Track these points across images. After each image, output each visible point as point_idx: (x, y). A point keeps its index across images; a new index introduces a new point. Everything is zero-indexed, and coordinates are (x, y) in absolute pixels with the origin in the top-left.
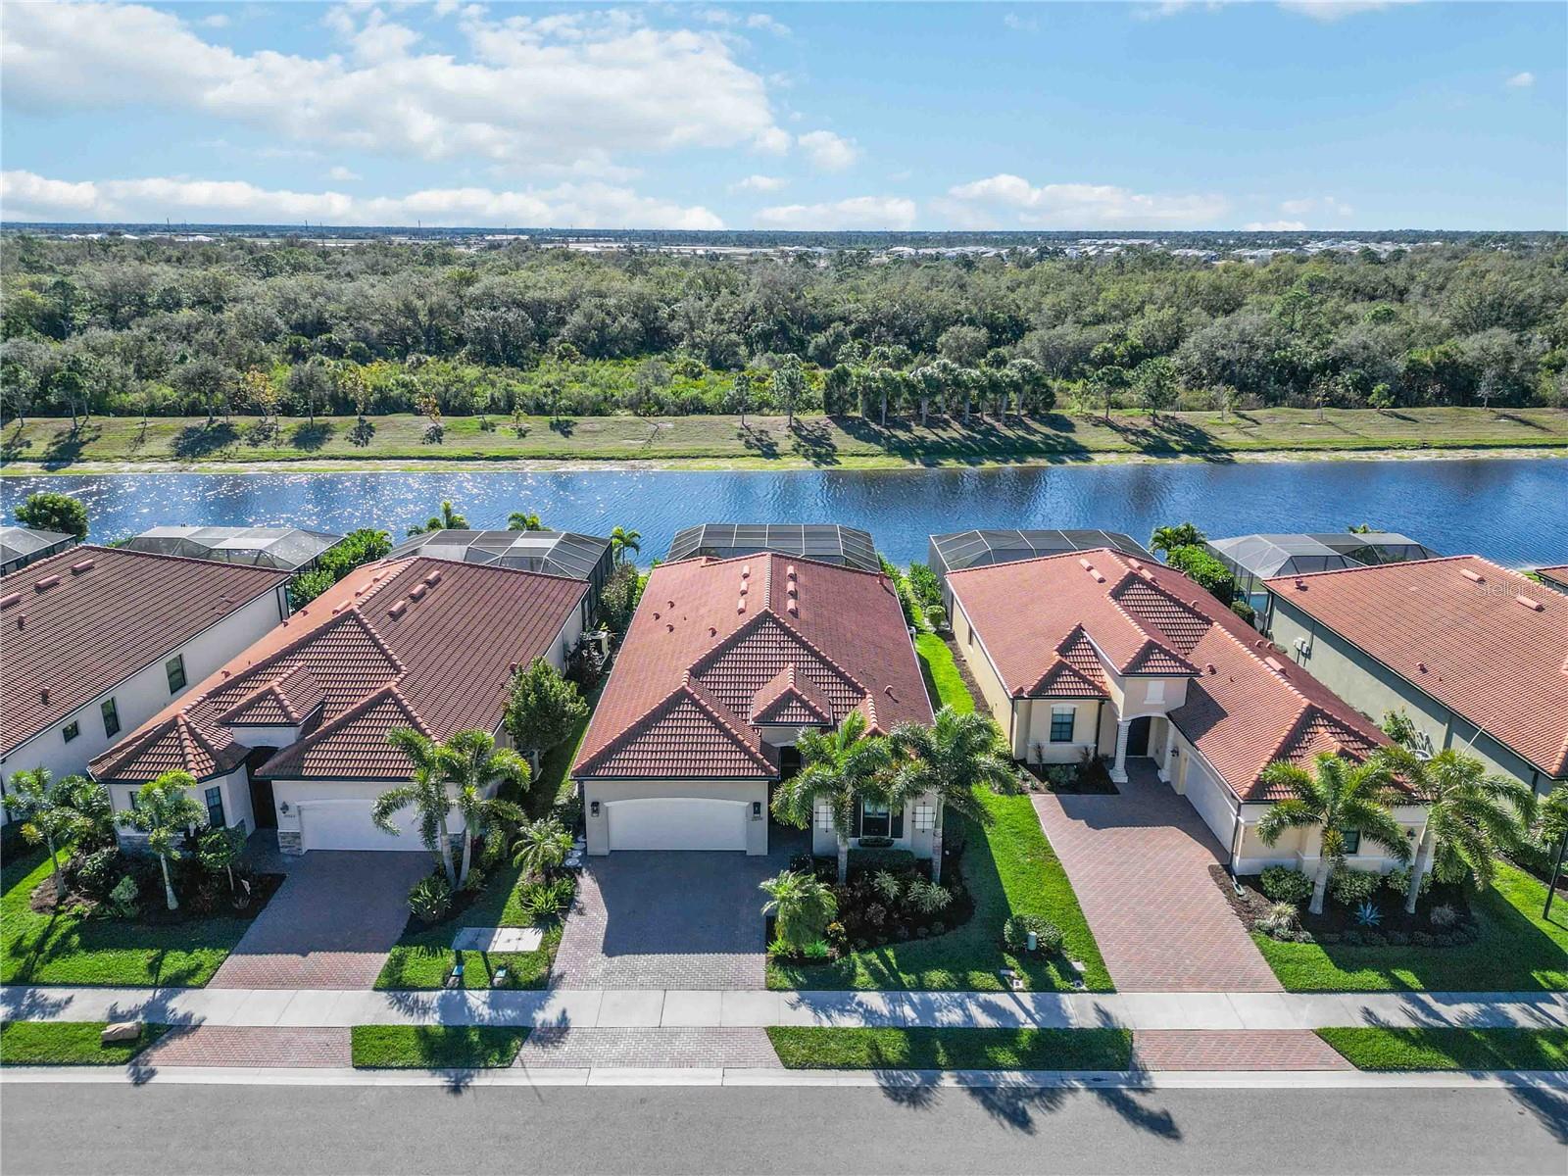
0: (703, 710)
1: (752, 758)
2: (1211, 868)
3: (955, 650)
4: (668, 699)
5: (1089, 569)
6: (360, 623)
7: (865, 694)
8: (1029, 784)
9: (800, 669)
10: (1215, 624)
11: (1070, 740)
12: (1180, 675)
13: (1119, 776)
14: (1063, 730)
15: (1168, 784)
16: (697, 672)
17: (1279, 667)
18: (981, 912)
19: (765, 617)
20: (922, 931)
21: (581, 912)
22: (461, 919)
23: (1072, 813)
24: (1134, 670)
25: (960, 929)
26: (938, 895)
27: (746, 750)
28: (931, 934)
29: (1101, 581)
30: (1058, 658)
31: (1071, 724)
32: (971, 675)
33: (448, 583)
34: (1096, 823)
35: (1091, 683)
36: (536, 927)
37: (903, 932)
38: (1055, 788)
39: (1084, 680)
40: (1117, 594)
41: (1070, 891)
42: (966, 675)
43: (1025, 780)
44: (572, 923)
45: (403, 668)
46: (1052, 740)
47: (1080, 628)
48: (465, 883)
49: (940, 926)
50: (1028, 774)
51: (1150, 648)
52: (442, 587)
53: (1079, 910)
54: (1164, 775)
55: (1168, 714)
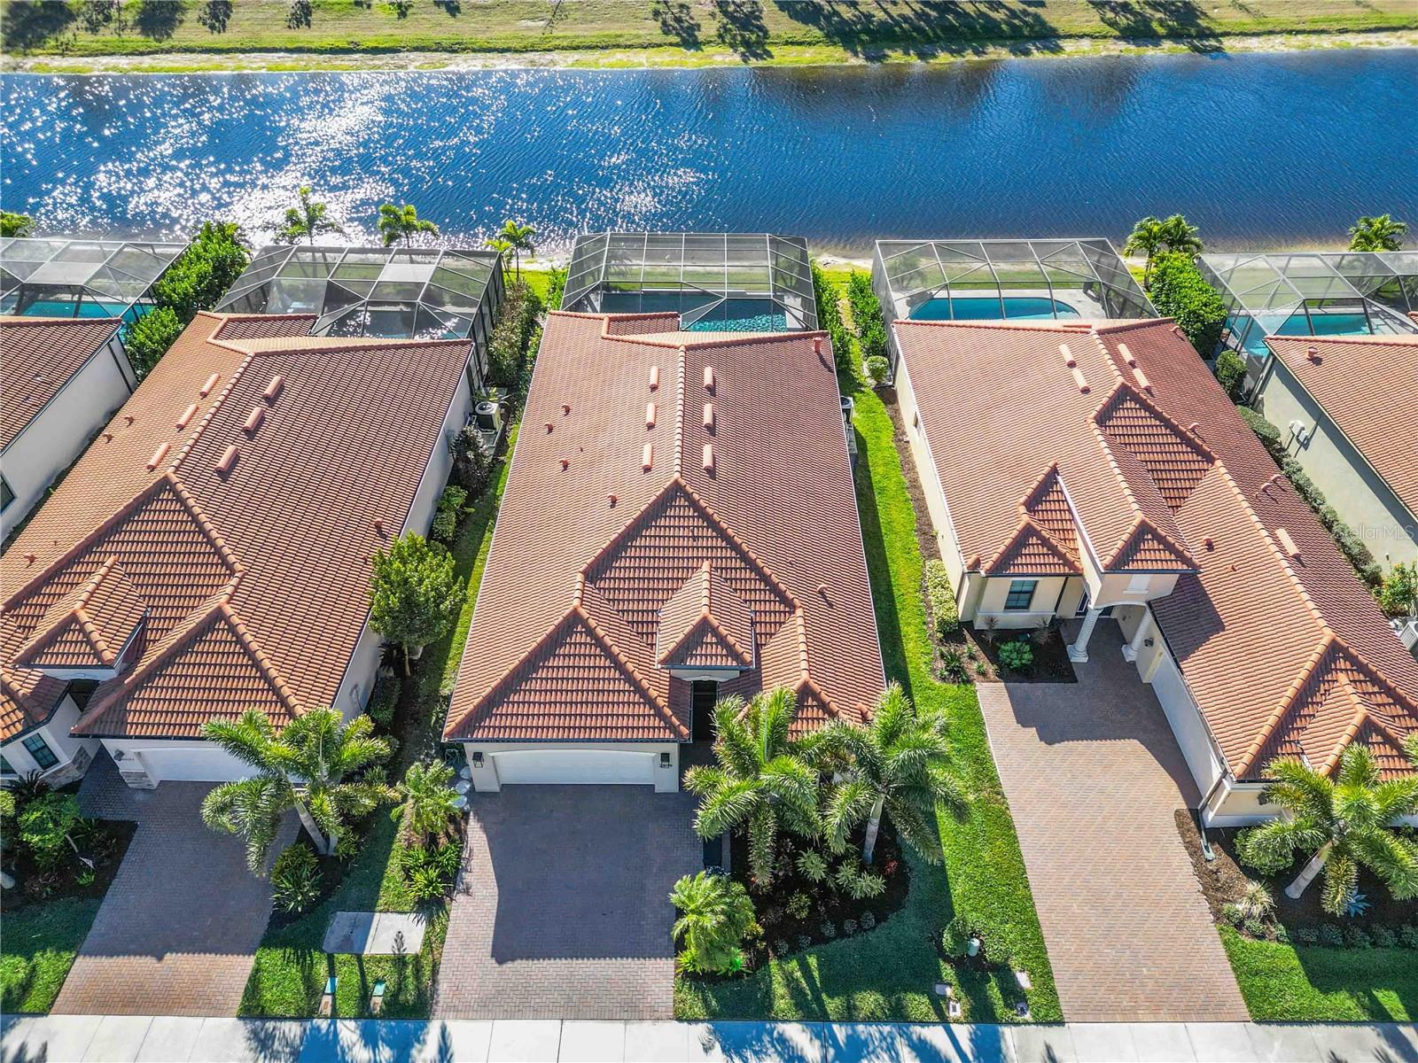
0: (599, 642)
1: (659, 713)
2: (1178, 814)
3: (896, 417)
4: (558, 627)
5: (1072, 365)
6: (179, 498)
7: (795, 607)
8: (975, 665)
9: (716, 569)
10: (1218, 463)
11: (1027, 607)
12: (1173, 571)
13: (1078, 654)
14: (1020, 598)
15: (1133, 664)
16: (593, 574)
17: (1293, 549)
18: (918, 889)
19: (676, 490)
20: (849, 926)
21: (467, 892)
22: (333, 899)
23: (1023, 719)
24: (1119, 565)
25: (892, 917)
26: (870, 885)
27: (651, 702)
28: (860, 929)
29: (1086, 391)
30: (1025, 518)
31: (1031, 593)
32: (914, 467)
33: (293, 393)
34: (1050, 736)
35: (1062, 556)
36: (416, 912)
37: (829, 930)
38: (1008, 673)
39: (1054, 551)
40: (1102, 419)
41: (1018, 854)
42: (907, 465)
43: (972, 658)
44: (459, 907)
45: (238, 567)
46: (1006, 608)
47: (1054, 471)
48: (336, 850)
49: (869, 918)
50: (975, 649)
51: (1143, 530)
52: (285, 401)
53: (1026, 887)
54: (1131, 654)
55: (1149, 603)
